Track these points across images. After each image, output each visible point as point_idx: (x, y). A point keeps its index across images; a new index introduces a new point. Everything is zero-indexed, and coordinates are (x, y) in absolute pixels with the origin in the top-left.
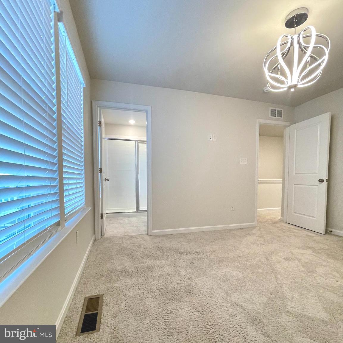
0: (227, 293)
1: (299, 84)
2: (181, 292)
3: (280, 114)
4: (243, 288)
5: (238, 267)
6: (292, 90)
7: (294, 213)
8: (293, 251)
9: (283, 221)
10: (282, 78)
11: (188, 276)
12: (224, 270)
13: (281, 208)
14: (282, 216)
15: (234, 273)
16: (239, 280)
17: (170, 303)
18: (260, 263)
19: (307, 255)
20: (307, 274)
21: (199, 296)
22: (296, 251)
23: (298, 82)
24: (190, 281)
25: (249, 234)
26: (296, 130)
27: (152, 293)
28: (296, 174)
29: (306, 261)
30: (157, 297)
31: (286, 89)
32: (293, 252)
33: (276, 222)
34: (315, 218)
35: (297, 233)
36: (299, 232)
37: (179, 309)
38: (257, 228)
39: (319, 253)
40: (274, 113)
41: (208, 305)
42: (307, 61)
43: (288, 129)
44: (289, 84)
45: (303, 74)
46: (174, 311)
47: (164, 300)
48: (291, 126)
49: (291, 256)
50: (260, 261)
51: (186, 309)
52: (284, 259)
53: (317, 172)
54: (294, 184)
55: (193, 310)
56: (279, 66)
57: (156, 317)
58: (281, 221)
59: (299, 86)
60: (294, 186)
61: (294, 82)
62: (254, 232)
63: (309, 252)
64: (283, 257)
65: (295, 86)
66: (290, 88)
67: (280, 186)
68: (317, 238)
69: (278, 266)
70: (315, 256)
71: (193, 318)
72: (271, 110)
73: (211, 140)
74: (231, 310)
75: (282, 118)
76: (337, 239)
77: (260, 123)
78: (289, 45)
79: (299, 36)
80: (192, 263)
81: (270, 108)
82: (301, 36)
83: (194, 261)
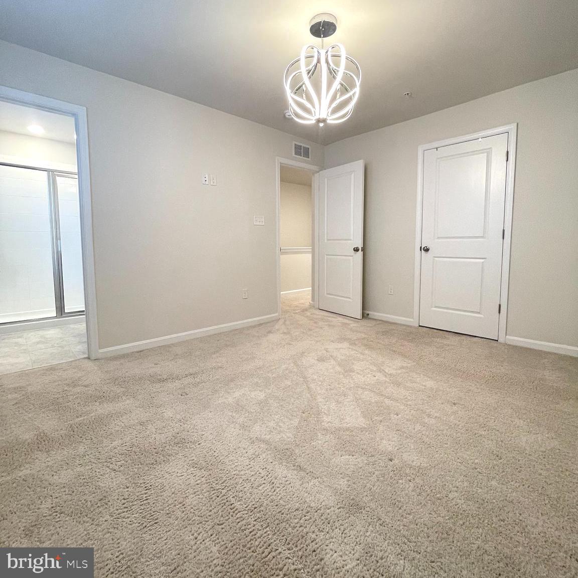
0: (243, 427)
1: (328, 118)
2: (168, 447)
3: (306, 153)
4: (266, 414)
5: (257, 384)
6: (321, 125)
7: (327, 294)
8: (327, 347)
9: (314, 307)
10: (309, 105)
11: (178, 417)
12: (237, 394)
13: (311, 288)
14: (313, 299)
15: (253, 394)
16: (260, 403)
17: (148, 470)
18: (287, 372)
19: (343, 350)
20: (344, 375)
21: (199, 444)
22: (332, 347)
23: (328, 115)
24: (182, 424)
25: (270, 332)
26: (326, 179)
27: (112, 463)
28: (328, 240)
29: (343, 358)
30: (122, 468)
31: (313, 122)
32: (327, 349)
33: (306, 310)
34: (350, 298)
36: (333, 319)
37: (167, 476)
38: (281, 322)
39: (355, 345)
40: (299, 150)
41: (215, 454)
43: (317, 175)
44: (317, 117)
45: (334, 105)
46: (158, 482)
47: (136, 470)
49: (325, 355)
50: (287, 369)
51: (180, 472)
52: (318, 360)
53: (352, 238)
54: (327, 255)
55: (192, 469)
56: (304, 86)
57: (124, 504)
58: (312, 306)
59: (329, 122)
60: (326, 258)
61: (323, 116)
62: (277, 327)
63: (346, 345)
64: (316, 358)
65: (324, 121)
66: (319, 121)
67: (310, 256)
68: (353, 325)
69: (310, 371)
70: (352, 349)
71: (192, 482)
72: (295, 144)
73: (207, 182)
74: (251, 451)
75: (310, 159)
76: (374, 323)
77: (280, 163)
78: (315, 61)
79: (327, 52)
80: (183, 394)
81: (294, 142)
82: (329, 54)
83: (187, 390)
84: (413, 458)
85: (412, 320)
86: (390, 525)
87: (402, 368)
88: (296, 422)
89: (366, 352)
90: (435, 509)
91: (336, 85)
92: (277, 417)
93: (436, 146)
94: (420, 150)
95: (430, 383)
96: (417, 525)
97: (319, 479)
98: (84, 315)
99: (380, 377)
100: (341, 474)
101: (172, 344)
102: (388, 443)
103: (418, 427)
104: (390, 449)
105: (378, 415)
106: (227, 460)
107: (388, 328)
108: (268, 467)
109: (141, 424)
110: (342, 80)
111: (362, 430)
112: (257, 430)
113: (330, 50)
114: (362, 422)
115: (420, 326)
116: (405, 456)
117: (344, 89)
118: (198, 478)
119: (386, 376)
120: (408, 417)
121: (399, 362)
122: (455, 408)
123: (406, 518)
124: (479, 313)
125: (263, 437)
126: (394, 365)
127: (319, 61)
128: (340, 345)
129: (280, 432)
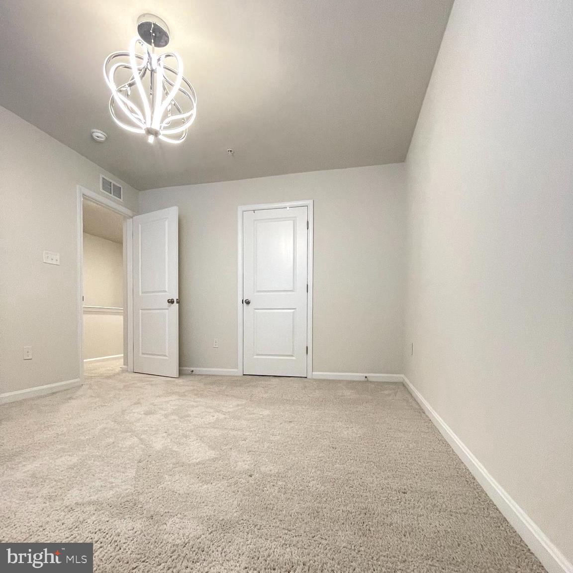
6: (151, 139)
7: (143, 354)
9: (128, 371)
14: (126, 363)
19: (173, 402)
20: (180, 421)
22: (159, 401)
26: (140, 226)
28: (142, 292)
29: (174, 407)
32: (154, 403)
33: (118, 374)
34: (166, 356)
35: (152, 381)
36: (154, 379)
39: (186, 396)
44: (148, 126)
48: (134, 217)
49: (153, 408)
52: (145, 414)
54: (141, 309)
58: (124, 371)
60: (140, 313)
62: (79, 393)
63: (174, 397)
64: (142, 413)
68: (177, 381)
69: (139, 425)
70: (183, 399)
75: (121, 200)
76: (200, 377)
81: (101, 176)
84: (269, 468)
85: (236, 370)
87: (238, 405)
89: (198, 399)
90: (302, 499)
91: (175, 92)
99: (222, 416)
102: (243, 463)
104: (247, 467)
105: (226, 445)
107: (215, 380)
111: (214, 460)
114: (211, 454)
115: (244, 375)
116: (263, 469)
119: (224, 414)
120: (255, 440)
121: (234, 402)
124: (292, 356)
126: (230, 405)
128: (170, 398)
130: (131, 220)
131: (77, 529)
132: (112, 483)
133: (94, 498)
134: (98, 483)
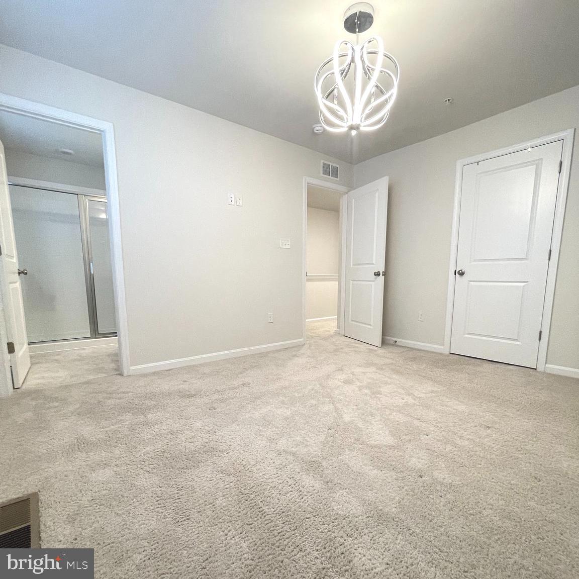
0: (271, 440)
1: (362, 124)
2: (197, 455)
3: (335, 173)
4: (292, 429)
5: (283, 402)
6: (354, 133)
7: (352, 321)
8: (353, 370)
9: (339, 334)
10: (341, 112)
11: (207, 428)
12: (264, 410)
13: (336, 317)
14: (339, 327)
15: (279, 411)
16: (286, 418)
17: (180, 474)
18: (313, 392)
19: (370, 374)
20: (371, 397)
21: (227, 453)
22: (358, 370)
23: (361, 121)
24: (210, 435)
25: (295, 356)
26: (353, 200)
27: (145, 466)
28: (354, 265)
29: (369, 381)
30: (155, 471)
31: (345, 129)
32: (353, 372)
33: (331, 336)
35: (357, 347)
36: (361, 346)
37: (196, 479)
38: (306, 346)
39: (382, 369)
40: (327, 169)
41: (243, 462)
42: (372, 93)
43: (345, 197)
44: (349, 123)
45: (367, 111)
46: (189, 484)
47: (168, 473)
48: (349, 193)
49: (351, 378)
50: (312, 389)
51: (209, 476)
52: (344, 382)
54: (352, 281)
55: (221, 475)
56: (336, 90)
57: (158, 501)
58: (337, 334)
59: (362, 129)
60: (351, 284)
61: (356, 122)
62: (302, 351)
63: (372, 369)
64: (342, 381)
65: (357, 128)
66: (352, 128)
67: (337, 283)
69: (337, 392)
70: (379, 373)
71: (222, 485)
72: (324, 164)
73: (233, 203)
74: (278, 462)
75: (338, 179)
76: (402, 350)
77: (308, 183)
78: (349, 59)
79: (362, 49)
80: (211, 408)
81: (322, 161)
82: (365, 51)
83: (215, 405)
84: (442, 475)
85: (442, 347)
86: (420, 535)
87: (432, 392)
88: (322, 438)
89: (394, 376)
90: (468, 524)
91: (371, 88)
92: (303, 432)
93: (478, 160)
94: (459, 164)
95: (462, 408)
96: (449, 537)
97: (347, 490)
98: (116, 336)
99: (411, 400)
100: (369, 487)
101: (200, 365)
102: (417, 460)
103: (449, 448)
104: (420, 466)
105: (406, 435)
106: (254, 469)
107: (416, 355)
108: (295, 477)
109: (171, 433)
110: (377, 81)
111: (390, 447)
112: (283, 443)
113: (366, 45)
114: (390, 440)
115: (451, 353)
116: (436, 474)
117: (380, 91)
118: (226, 483)
119: (415, 400)
120: (438, 438)
121: (429, 386)
122: (489, 431)
123: (437, 530)
124: (516, 340)
125: (290, 449)
126: (423, 390)
127: (353, 61)
128: (367, 370)
129: (307, 446)
130: (347, 195)
131: (280, 470)
132: (308, 442)
133: (294, 450)
134: (299, 438)
